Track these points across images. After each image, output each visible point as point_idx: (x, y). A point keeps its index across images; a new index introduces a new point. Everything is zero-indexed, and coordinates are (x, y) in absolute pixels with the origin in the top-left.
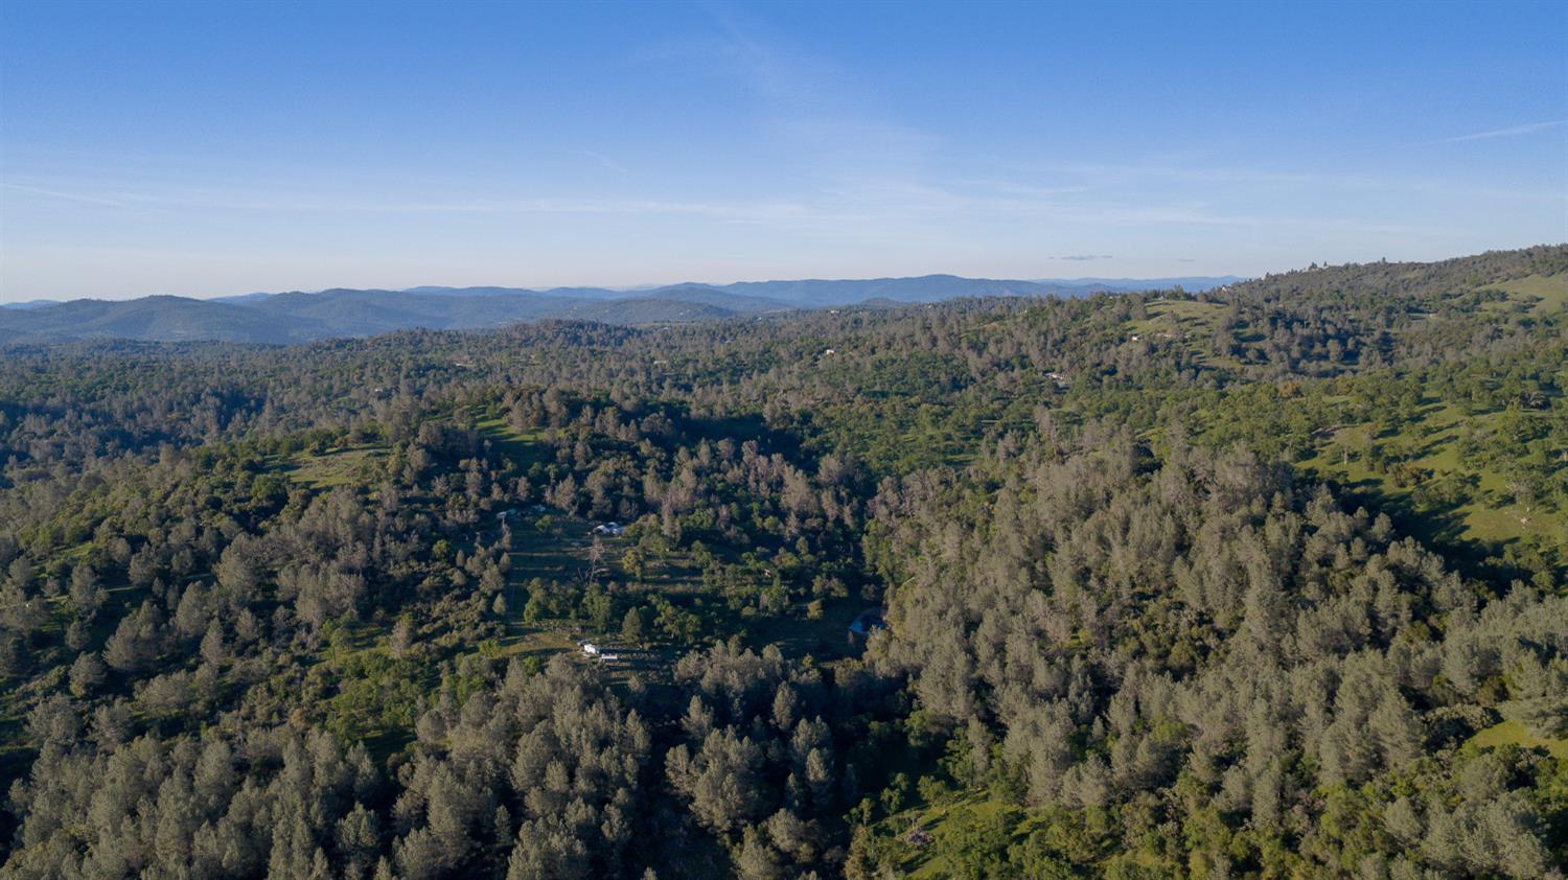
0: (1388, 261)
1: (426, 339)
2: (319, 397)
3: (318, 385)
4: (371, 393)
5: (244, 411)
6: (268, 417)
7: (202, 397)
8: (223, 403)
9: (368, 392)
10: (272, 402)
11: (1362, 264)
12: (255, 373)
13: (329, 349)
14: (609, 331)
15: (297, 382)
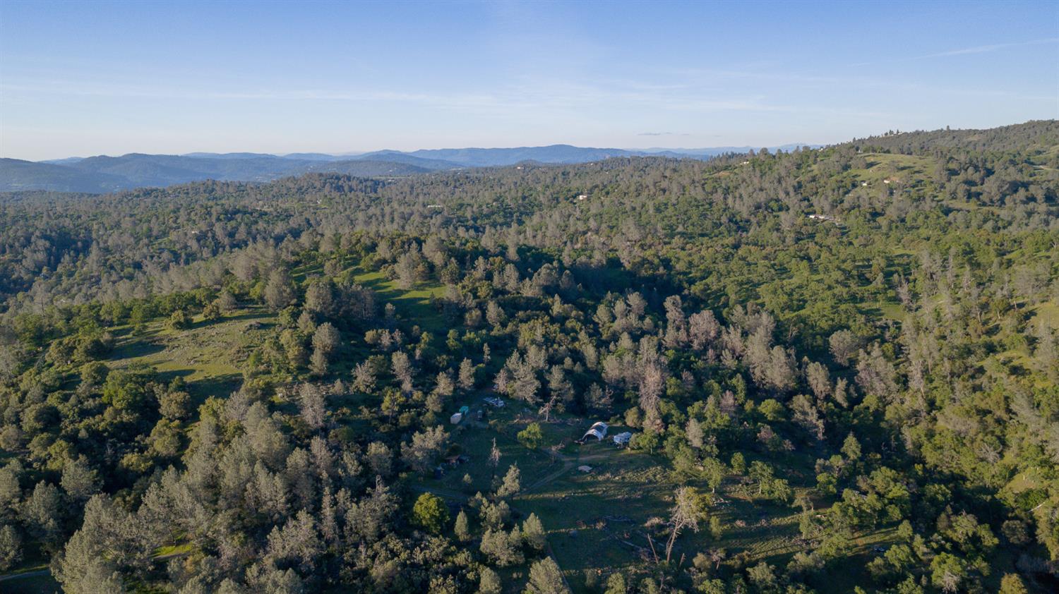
0: (951, 128)
1: (218, 188)
2: (141, 239)
3: (138, 229)
4: (189, 235)
5: (72, 253)
6: (95, 258)
7: (33, 239)
8: (52, 245)
9: (186, 234)
10: (98, 243)
11: (930, 130)
12: (79, 217)
13: (138, 196)
14: (361, 182)
15: (118, 225)
